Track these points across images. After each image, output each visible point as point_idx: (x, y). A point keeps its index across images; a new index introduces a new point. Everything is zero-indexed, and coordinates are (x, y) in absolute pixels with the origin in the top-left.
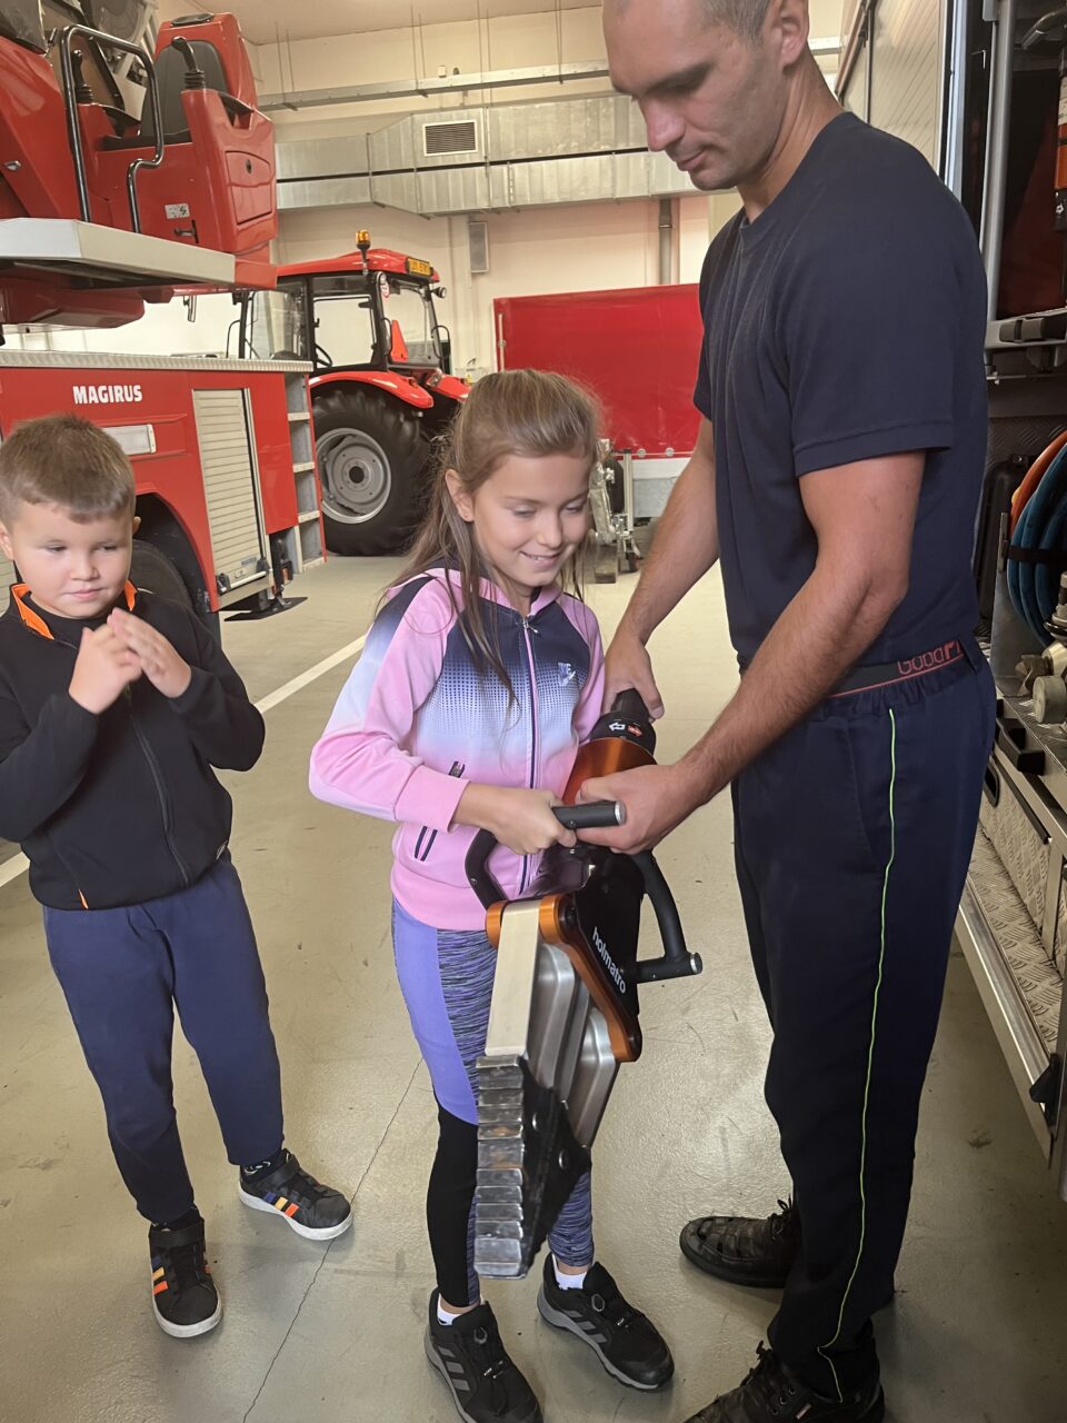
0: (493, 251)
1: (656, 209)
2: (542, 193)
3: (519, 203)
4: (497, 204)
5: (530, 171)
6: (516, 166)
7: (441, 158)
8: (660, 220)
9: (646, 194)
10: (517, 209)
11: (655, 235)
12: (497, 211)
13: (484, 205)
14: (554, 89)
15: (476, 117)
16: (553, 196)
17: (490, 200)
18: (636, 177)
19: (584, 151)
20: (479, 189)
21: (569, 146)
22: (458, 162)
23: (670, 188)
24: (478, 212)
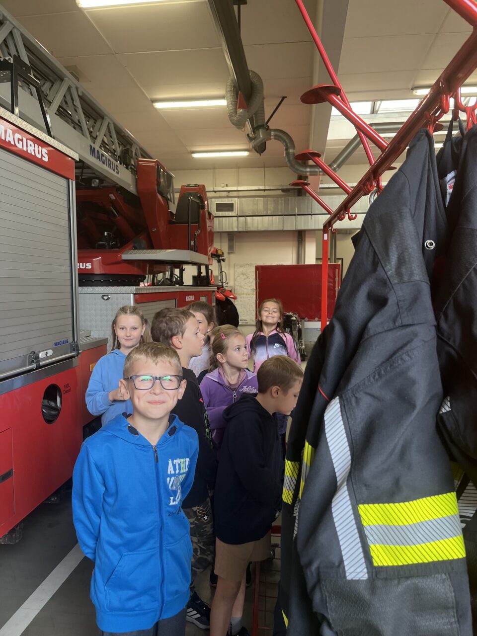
0: (237, 245)
1: (297, 234)
2: (258, 227)
3: (249, 230)
4: (240, 230)
5: (253, 220)
6: (248, 218)
7: (221, 213)
8: (298, 239)
9: (294, 229)
10: (247, 232)
11: (296, 243)
12: (239, 232)
13: (236, 230)
14: (262, 193)
15: (235, 201)
16: (261, 228)
17: (238, 229)
18: (291, 224)
19: (273, 214)
20: (235, 224)
21: (267, 212)
22: (227, 215)
23: (303, 228)
24: (233, 232)
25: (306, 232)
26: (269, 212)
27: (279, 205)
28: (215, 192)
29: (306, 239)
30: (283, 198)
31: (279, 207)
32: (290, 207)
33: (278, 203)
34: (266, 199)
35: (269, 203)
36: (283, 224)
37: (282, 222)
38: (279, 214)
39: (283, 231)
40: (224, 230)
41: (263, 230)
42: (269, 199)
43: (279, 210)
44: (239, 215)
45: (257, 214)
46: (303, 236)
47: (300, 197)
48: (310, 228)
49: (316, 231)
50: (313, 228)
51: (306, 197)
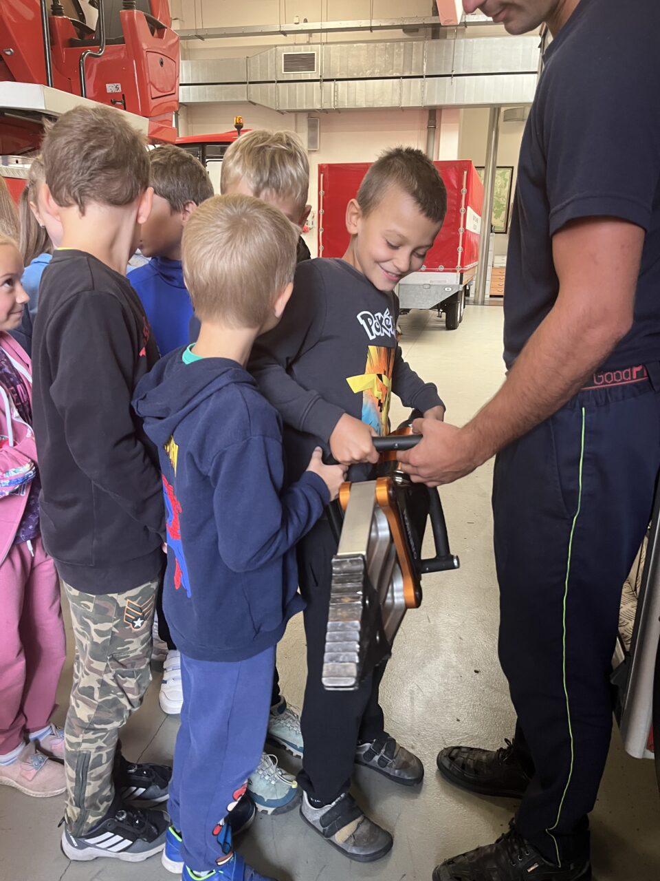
0: (323, 137)
2: (355, 101)
3: (340, 107)
4: (326, 107)
5: (348, 87)
6: (339, 83)
7: (292, 75)
8: (429, 123)
9: (420, 105)
10: (338, 111)
11: (425, 133)
13: (318, 107)
14: (367, 35)
15: (316, 50)
16: (362, 103)
17: (321, 104)
18: (415, 94)
19: (384, 76)
20: (316, 97)
21: (373, 72)
22: (303, 79)
23: (436, 102)
24: (314, 111)
25: (443, 112)
26: (376, 71)
27: (395, 56)
28: (284, 33)
29: (442, 125)
30: (402, 44)
31: (395, 62)
32: (413, 62)
33: (393, 53)
34: (372, 45)
35: (377, 53)
36: (401, 94)
37: (398, 91)
38: (394, 75)
40: (298, 108)
41: (364, 106)
42: (377, 44)
43: (395, 68)
44: (324, 77)
45: (355, 76)
46: (437, 119)
47: (434, 41)
48: (447, 102)
49: (462, 109)
50: (454, 102)
51: (445, 41)
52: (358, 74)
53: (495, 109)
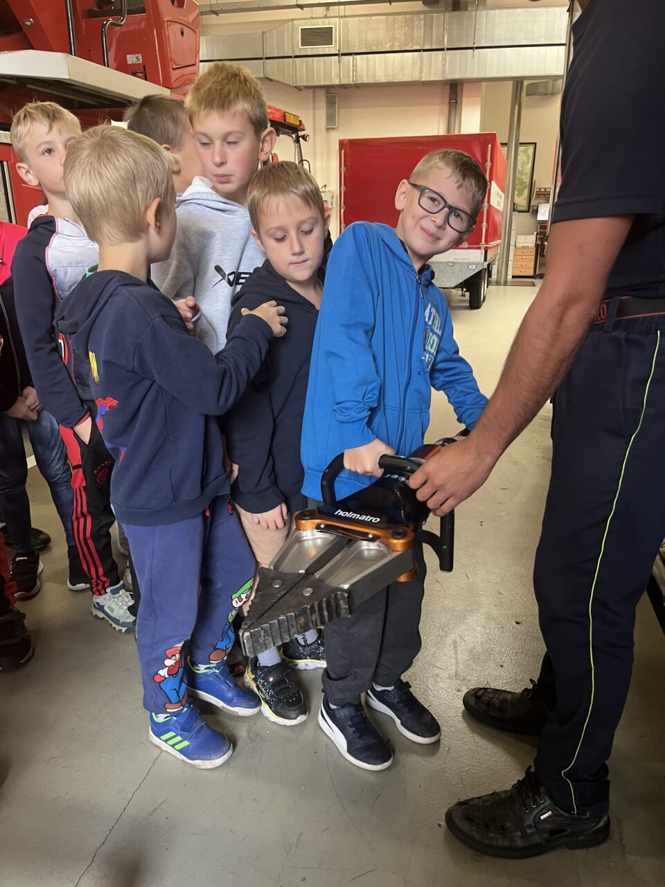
0: (342, 113)
1: (448, 89)
2: (376, 76)
3: (359, 82)
4: (345, 82)
5: (367, 60)
6: (358, 56)
7: (310, 50)
8: (450, 99)
9: (441, 79)
10: (357, 86)
11: (446, 108)
12: (344, 86)
13: (336, 82)
14: (386, 8)
15: (333, 23)
16: (381, 78)
17: (340, 79)
18: (436, 67)
19: (403, 49)
20: (334, 72)
21: (392, 45)
22: (321, 53)
23: (457, 76)
24: (332, 87)
25: (465, 85)
26: (395, 44)
27: (415, 29)
28: (301, 7)
29: (464, 100)
30: (422, 16)
31: (415, 35)
32: (434, 34)
33: (413, 26)
34: (391, 18)
35: (396, 26)
36: (421, 68)
37: (419, 64)
38: (415, 48)
39: (423, 84)
40: (316, 83)
41: (384, 80)
42: (397, 17)
43: (415, 41)
44: (342, 52)
45: (375, 49)
46: (459, 93)
47: (455, 13)
48: (469, 76)
49: (484, 84)
50: (475, 76)
51: (466, 13)
52: (377, 47)
53: (518, 83)
